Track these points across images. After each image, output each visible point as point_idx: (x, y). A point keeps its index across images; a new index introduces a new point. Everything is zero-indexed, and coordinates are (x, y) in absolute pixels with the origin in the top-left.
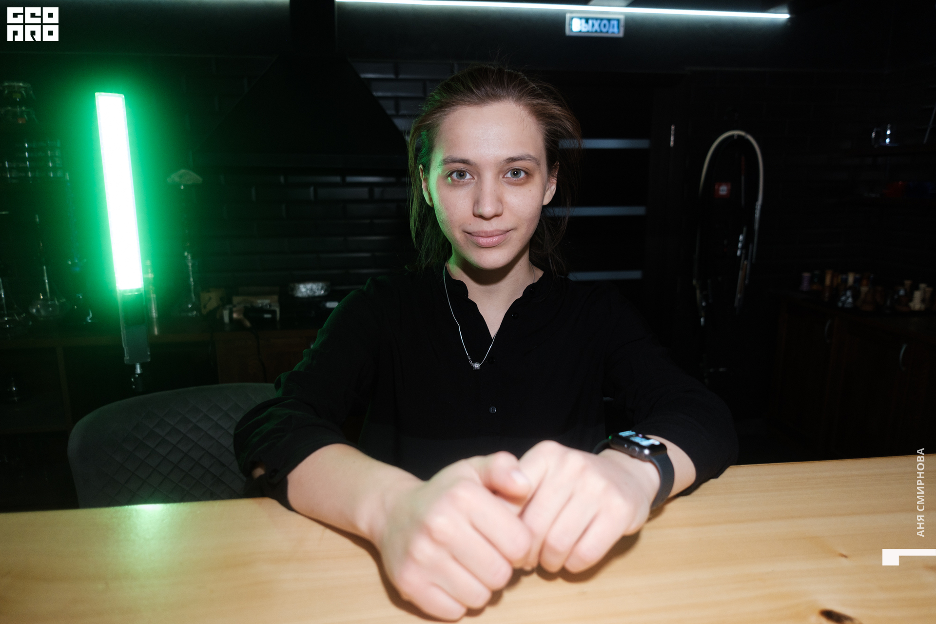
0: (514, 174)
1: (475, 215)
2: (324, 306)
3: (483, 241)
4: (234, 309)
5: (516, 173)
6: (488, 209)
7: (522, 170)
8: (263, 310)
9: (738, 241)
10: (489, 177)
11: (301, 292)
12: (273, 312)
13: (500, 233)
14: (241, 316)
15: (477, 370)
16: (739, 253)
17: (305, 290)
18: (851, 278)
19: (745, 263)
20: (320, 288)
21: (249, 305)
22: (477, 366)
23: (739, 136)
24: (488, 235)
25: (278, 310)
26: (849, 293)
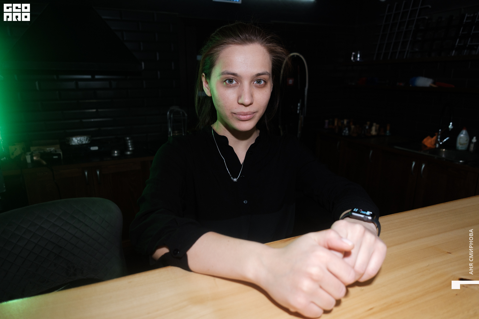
0: (258, 82)
1: (239, 104)
2: (90, 149)
3: (243, 117)
4: (34, 154)
5: (259, 81)
6: (247, 101)
7: (263, 80)
8: (51, 154)
9: (297, 106)
10: (246, 83)
11: (74, 142)
12: (59, 155)
13: (250, 113)
14: (39, 158)
15: (235, 182)
16: (298, 112)
17: (76, 141)
18: (345, 122)
19: (302, 117)
20: (85, 139)
21: (42, 151)
22: (235, 180)
23: (297, 56)
24: (246, 114)
25: (61, 153)
26: (347, 129)
